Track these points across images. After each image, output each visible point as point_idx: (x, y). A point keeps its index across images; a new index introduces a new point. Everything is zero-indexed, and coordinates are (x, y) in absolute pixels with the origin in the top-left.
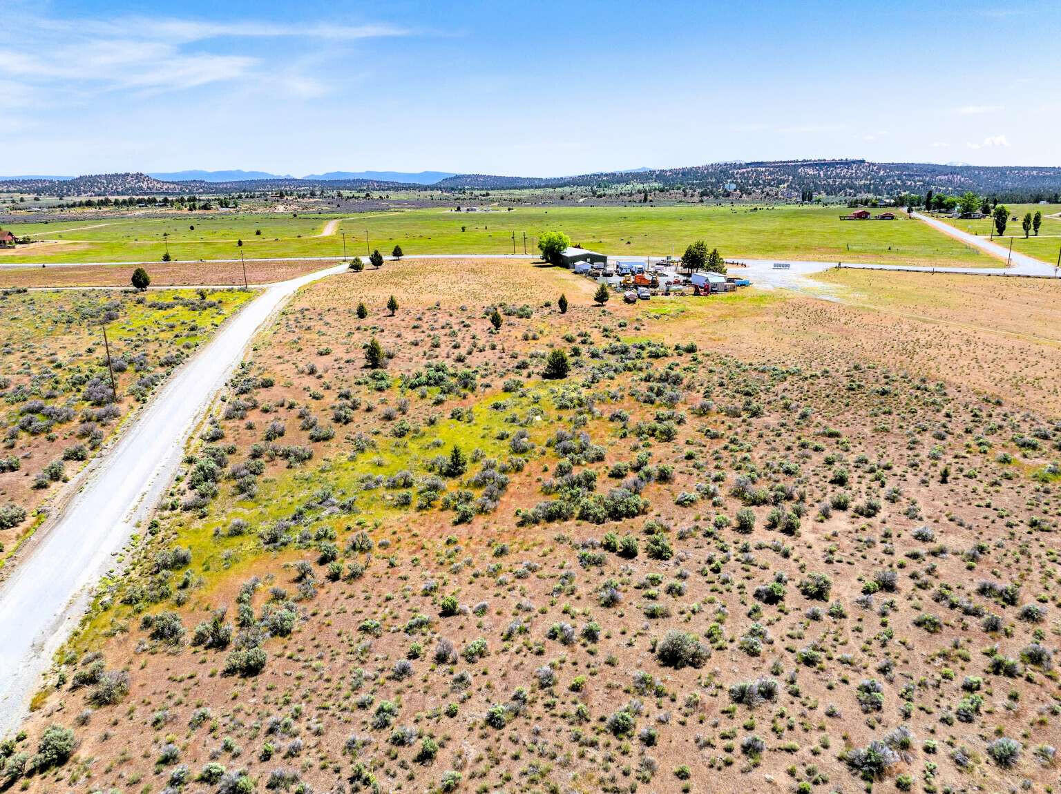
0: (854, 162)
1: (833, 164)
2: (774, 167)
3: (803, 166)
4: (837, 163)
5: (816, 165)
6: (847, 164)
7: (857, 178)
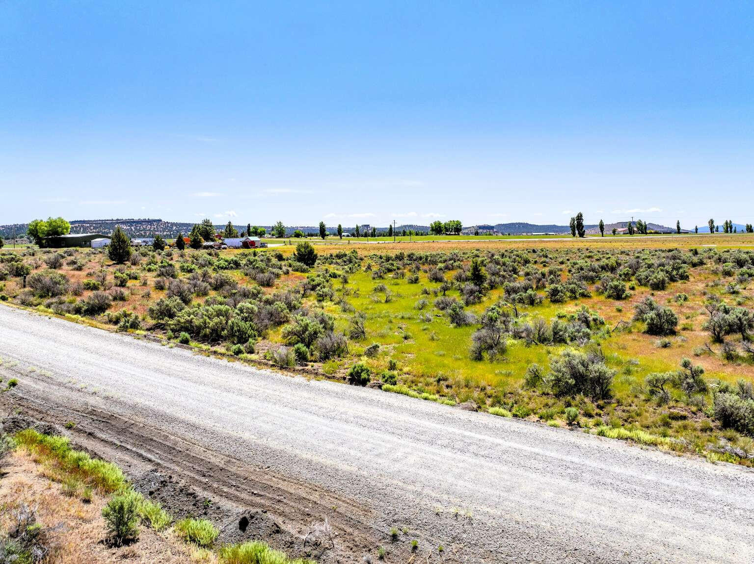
0: (155, 221)
1: (140, 222)
2: (97, 223)
3: (118, 223)
4: (143, 222)
5: (128, 222)
6: (150, 222)
7: (157, 231)
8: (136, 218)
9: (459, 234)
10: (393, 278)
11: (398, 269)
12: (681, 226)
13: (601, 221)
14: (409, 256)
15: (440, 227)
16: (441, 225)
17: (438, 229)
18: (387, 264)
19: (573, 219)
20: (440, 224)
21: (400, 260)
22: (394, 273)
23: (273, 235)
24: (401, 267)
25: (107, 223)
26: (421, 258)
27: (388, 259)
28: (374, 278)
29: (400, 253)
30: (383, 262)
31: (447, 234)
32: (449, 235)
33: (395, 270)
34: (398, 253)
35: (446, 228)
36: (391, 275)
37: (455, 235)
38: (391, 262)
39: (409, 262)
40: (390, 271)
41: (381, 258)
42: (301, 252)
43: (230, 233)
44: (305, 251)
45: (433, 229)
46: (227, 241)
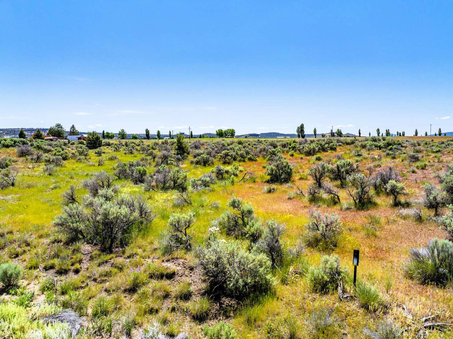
9: (233, 137)
13: (315, 128)
15: (222, 133)
17: (221, 134)
19: (298, 128)
20: (222, 131)
23: (119, 138)
31: (226, 137)
32: (228, 137)
35: (225, 133)
37: (231, 137)
42: (90, 138)
43: (73, 132)
44: (93, 138)
45: (217, 135)
46: (69, 137)
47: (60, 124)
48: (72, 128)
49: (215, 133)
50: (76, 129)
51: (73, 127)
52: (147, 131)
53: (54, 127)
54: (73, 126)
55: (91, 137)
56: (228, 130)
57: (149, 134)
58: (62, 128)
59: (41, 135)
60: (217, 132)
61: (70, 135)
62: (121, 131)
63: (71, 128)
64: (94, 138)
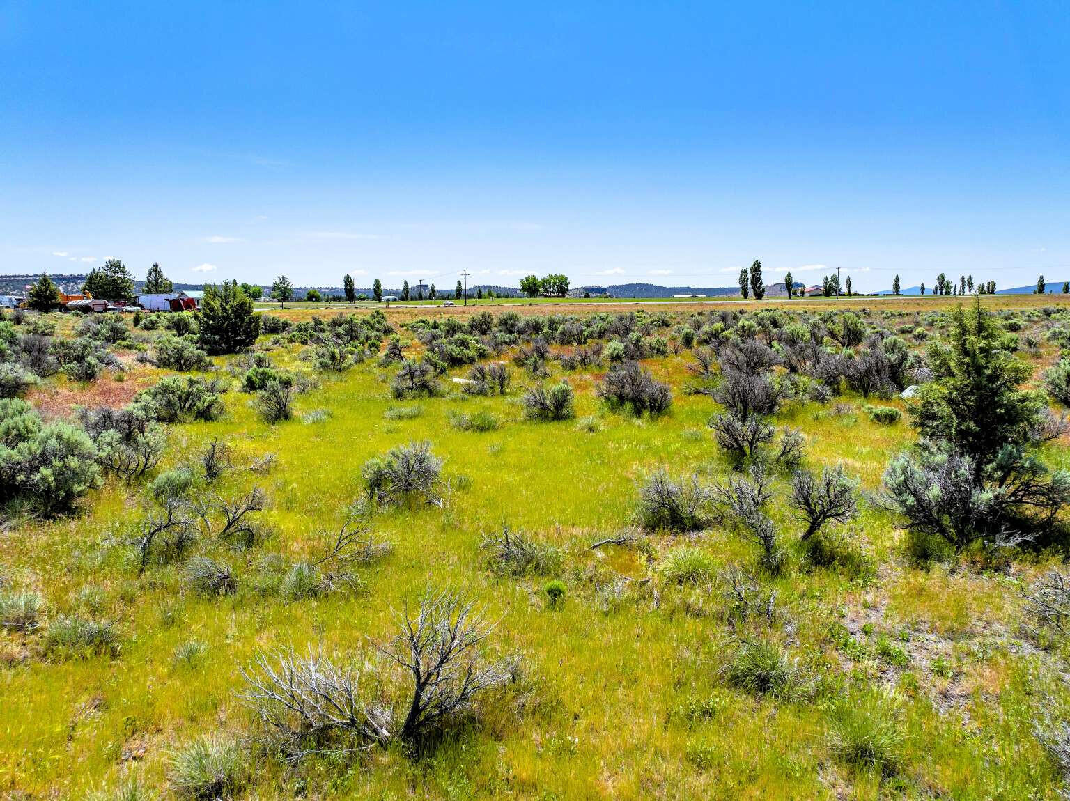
8: (66, 273)
9: (564, 297)
10: (469, 391)
11: (482, 355)
12: (900, 283)
14: (504, 323)
15: (535, 285)
16: (537, 282)
17: (532, 289)
18: (450, 343)
19: (744, 272)
20: (535, 279)
21: (484, 333)
22: (469, 370)
23: (274, 297)
24: (489, 350)
25: (18, 281)
26: (537, 328)
27: (452, 329)
28: (399, 395)
29: (483, 316)
30: (435, 337)
31: (546, 296)
32: (550, 297)
33: (472, 361)
34: (478, 317)
35: (544, 286)
36: (460, 379)
37: (558, 296)
38: (459, 335)
39: (508, 337)
40: (456, 362)
41: (435, 326)
42: (212, 310)
43: (156, 284)
44: (225, 310)
45: (524, 290)
46: (144, 299)
47: (119, 262)
48: (153, 273)
49: (518, 286)
50: (165, 276)
51: (156, 271)
52: (348, 281)
53: (102, 270)
54: (156, 266)
55: (216, 304)
56: (551, 277)
57: (352, 289)
58: (123, 272)
59: (54, 294)
60: (522, 281)
61: (148, 292)
62: (278, 282)
63: (150, 274)
64: (228, 307)
